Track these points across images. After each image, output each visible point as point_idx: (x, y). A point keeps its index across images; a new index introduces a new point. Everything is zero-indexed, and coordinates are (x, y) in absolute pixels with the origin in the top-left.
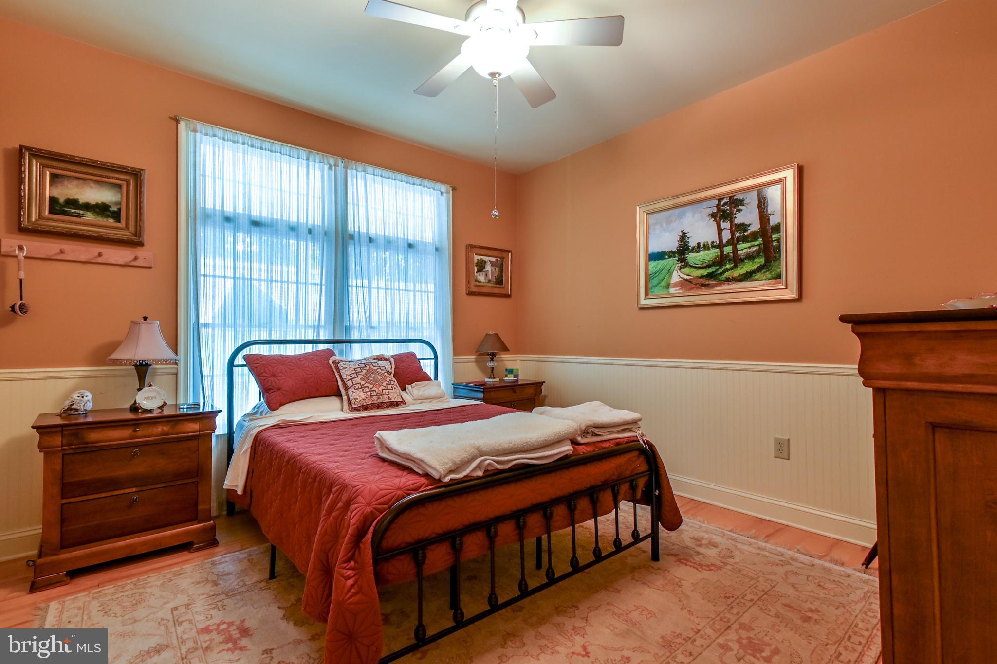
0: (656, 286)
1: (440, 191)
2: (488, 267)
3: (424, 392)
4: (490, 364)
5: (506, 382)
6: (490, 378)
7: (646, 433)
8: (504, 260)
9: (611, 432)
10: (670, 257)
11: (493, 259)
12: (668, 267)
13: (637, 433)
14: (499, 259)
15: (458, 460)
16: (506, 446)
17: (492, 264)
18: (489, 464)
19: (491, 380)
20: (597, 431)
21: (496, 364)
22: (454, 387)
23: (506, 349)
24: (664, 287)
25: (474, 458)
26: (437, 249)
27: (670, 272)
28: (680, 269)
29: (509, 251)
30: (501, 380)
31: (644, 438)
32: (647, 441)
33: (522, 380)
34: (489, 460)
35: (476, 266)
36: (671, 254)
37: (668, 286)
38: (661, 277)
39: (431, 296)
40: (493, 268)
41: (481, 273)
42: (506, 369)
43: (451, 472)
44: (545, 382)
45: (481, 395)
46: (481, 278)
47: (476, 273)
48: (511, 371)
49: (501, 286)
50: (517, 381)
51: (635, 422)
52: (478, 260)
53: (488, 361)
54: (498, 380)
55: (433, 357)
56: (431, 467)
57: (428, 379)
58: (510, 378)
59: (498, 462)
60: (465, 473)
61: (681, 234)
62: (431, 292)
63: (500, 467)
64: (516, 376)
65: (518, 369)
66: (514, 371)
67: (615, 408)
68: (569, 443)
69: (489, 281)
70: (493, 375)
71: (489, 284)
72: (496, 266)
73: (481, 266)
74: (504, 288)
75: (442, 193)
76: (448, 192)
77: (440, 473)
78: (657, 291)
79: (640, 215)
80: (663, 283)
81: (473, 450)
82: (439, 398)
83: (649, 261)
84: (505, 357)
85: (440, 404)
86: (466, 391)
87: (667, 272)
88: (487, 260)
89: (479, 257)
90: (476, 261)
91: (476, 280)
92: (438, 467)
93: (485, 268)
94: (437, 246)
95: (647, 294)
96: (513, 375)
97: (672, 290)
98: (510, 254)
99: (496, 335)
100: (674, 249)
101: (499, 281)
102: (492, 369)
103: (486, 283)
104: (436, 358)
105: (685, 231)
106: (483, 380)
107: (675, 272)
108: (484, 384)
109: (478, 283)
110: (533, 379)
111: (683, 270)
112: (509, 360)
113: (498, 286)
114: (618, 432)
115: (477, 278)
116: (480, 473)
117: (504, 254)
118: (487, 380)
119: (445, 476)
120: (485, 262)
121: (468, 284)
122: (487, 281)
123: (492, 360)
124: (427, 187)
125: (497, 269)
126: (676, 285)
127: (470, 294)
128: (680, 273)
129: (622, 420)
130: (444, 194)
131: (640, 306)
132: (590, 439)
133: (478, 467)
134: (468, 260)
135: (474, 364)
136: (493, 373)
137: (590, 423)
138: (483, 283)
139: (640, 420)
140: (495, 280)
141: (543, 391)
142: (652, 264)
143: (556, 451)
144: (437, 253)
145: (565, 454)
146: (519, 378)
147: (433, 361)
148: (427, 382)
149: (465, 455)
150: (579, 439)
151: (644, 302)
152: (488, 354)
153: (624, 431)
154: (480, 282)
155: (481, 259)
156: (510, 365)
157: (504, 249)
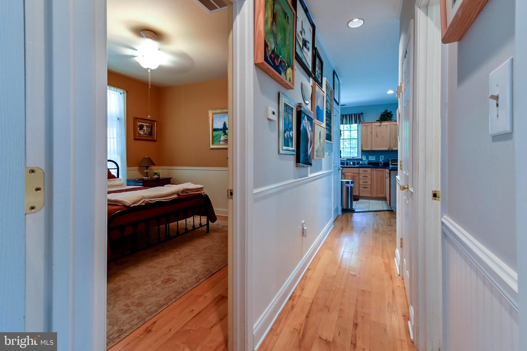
0: (216, 141)
1: (120, 92)
2: (145, 128)
3: (113, 183)
4: (146, 171)
5: (153, 178)
6: (146, 177)
7: (206, 192)
8: (153, 125)
9: (192, 192)
10: (220, 131)
11: (148, 124)
12: (220, 134)
13: (202, 192)
14: (150, 124)
15: (136, 200)
16: (153, 196)
17: (147, 126)
18: (147, 201)
19: (146, 178)
20: (187, 191)
21: (149, 171)
22: (127, 181)
23: (153, 164)
24: (218, 141)
25: (141, 200)
26: (118, 119)
27: (220, 136)
28: (224, 135)
29: (155, 121)
30: (151, 178)
31: (204, 193)
32: (205, 194)
33: (161, 177)
34: (147, 200)
35: (139, 127)
36: (221, 130)
37: (220, 141)
38: (217, 138)
39: (115, 140)
40: (147, 128)
41: (141, 131)
42: (154, 173)
43: (133, 204)
44: (172, 178)
45: (142, 184)
46: (141, 132)
47: (139, 130)
48: (156, 174)
49: (151, 136)
50: (159, 177)
51: (202, 188)
52: (140, 124)
53: (145, 170)
54: (150, 177)
55: (117, 168)
56: (126, 202)
57: (115, 177)
58: (156, 176)
59: (150, 201)
60: (138, 204)
61: (224, 123)
62: (115, 138)
63: (151, 202)
64: (159, 176)
65: (159, 173)
66: (158, 174)
67: (195, 184)
68: (176, 195)
69: (145, 134)
70: (147, 176)
71: (145, 135)
72: (149, 127)
73: (141, 127)
74: (152, 137)
75: (121, 94)
76: (124, 93)
77: (129, 204)
78: (216, 142)
79: (210, 113)
80: (218, 140)
81: (141, 197)
82: (121, 185)
83: (213, 131)
84: (153, 167)
85: (121, 188)
86: (134, 183)
87: (219, 136)
88: (144, 125)
89: (140, 123)
90: (139, 125)
91: (139, 134)
92: (129, 202)
93: (143, 128)
94: (118, 117)
95: (213, 144)
96: (157, 175)
97: (221, 143)
98: (156, 122)
99: (149, 158)
100: (222, 128)
101: (151, 134)
102: (147, 173)
103: (144, 135)
104: (118, 169)
105: (225, 122)
106: (142, 178)
107: (222, 136)
108: (143, 179)
109: (139, 135)
110: (166, 176)
111: (224, 136)
112: (155, 169)
113: (150, 136)
114: (195, 192)
115: (139, 133)
116: (144, 204)
117: (153, 122)
118: (144, 178)
119: (131, 205)
120: (143, 125)
121: (135, 135)
122: (144, 134)
123: (147, 169)
124: (113, 90)
125: (149, 129)
126: (222, 141)
127: (136, 139)
128: (224, 137)
129: (197, 188)
130: (122, 94)
131: (210, 148)
132: (184, 194)
133: (143, 202)
134: (135, 124)
135: (137, 171)
136: (147, 174)
137: (184, 188)
138: (143, 135)
139: (203, 188)
140: (148, 134)
141: (171, 181)
142: (214, 133)
143: (171, 197)
144: (118, 121)
145: (174, 198)
146: (160, 177)
147: (116, 170)
148: (114, 179)
149: (138, 199)
150: (180, 194)
151: (212, 146)
152: (145, 166)
153: (197, 191)
154: (141, 134)
155: (141, 124)
156: (155, 171)
157: (153, 120)
